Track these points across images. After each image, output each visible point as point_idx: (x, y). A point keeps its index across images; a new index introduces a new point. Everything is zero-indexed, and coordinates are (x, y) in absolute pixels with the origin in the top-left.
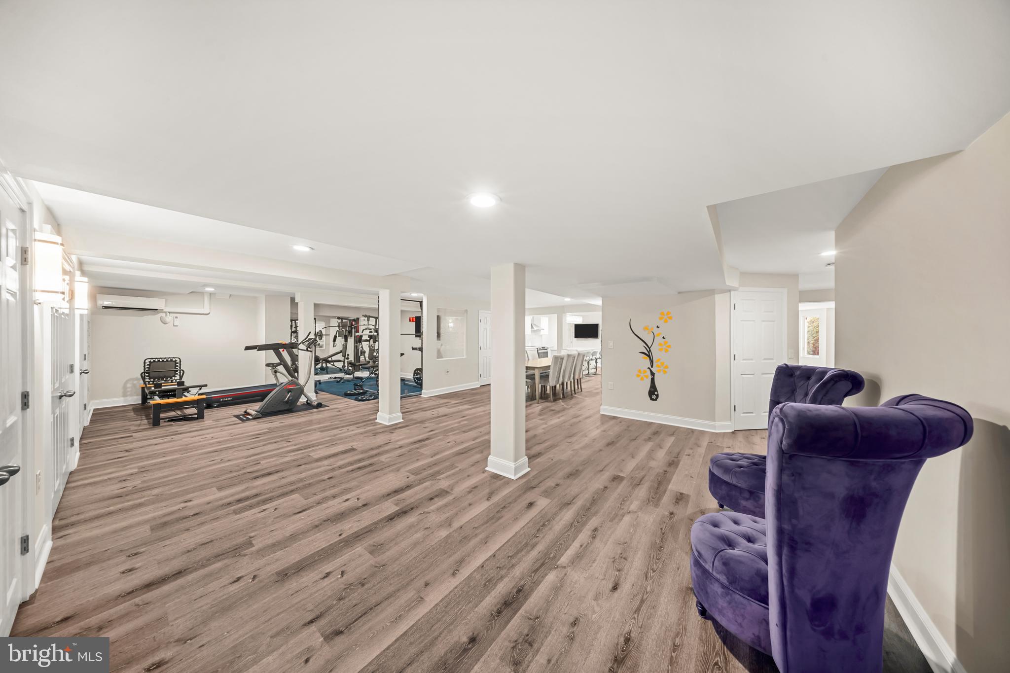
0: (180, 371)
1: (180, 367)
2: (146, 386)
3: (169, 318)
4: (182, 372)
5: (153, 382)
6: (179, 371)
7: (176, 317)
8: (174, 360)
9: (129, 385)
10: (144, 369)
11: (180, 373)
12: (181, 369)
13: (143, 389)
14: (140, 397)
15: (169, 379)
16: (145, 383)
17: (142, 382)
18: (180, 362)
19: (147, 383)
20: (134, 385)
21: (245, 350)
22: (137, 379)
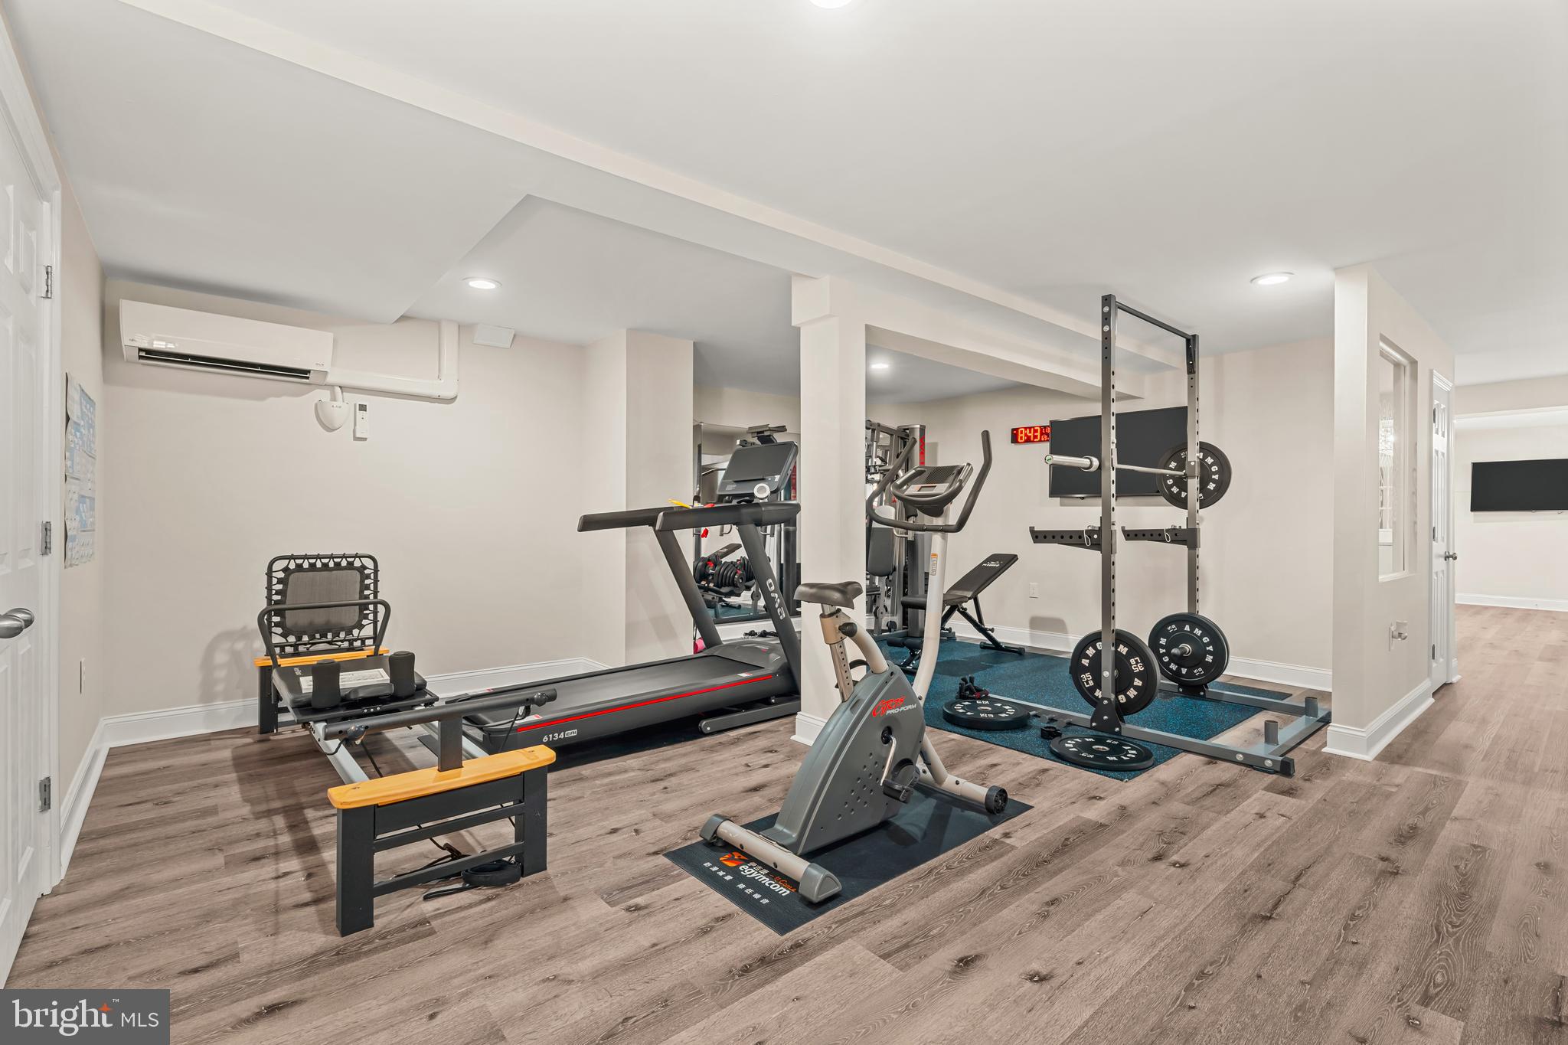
0: (375, 604)
1: (376, 593)
2: (274, 660)
3: (342, 408)
4: (381, 609)
5: (295, 646)
6: (371, 607)
7: (363, 408)
8: (357, 563)
9: (221, 658)
10: (269, 598)
11: (375, 612)
12: (380, 597)
13: (265, 673)
14: (255, 702)
15: (342, 635)
16: (270, 652)
17: (259, 644)
18: (376, 571)
19: (277, 650)
20: (236, 656)
21: (581, 530)
22: (243, 634)
